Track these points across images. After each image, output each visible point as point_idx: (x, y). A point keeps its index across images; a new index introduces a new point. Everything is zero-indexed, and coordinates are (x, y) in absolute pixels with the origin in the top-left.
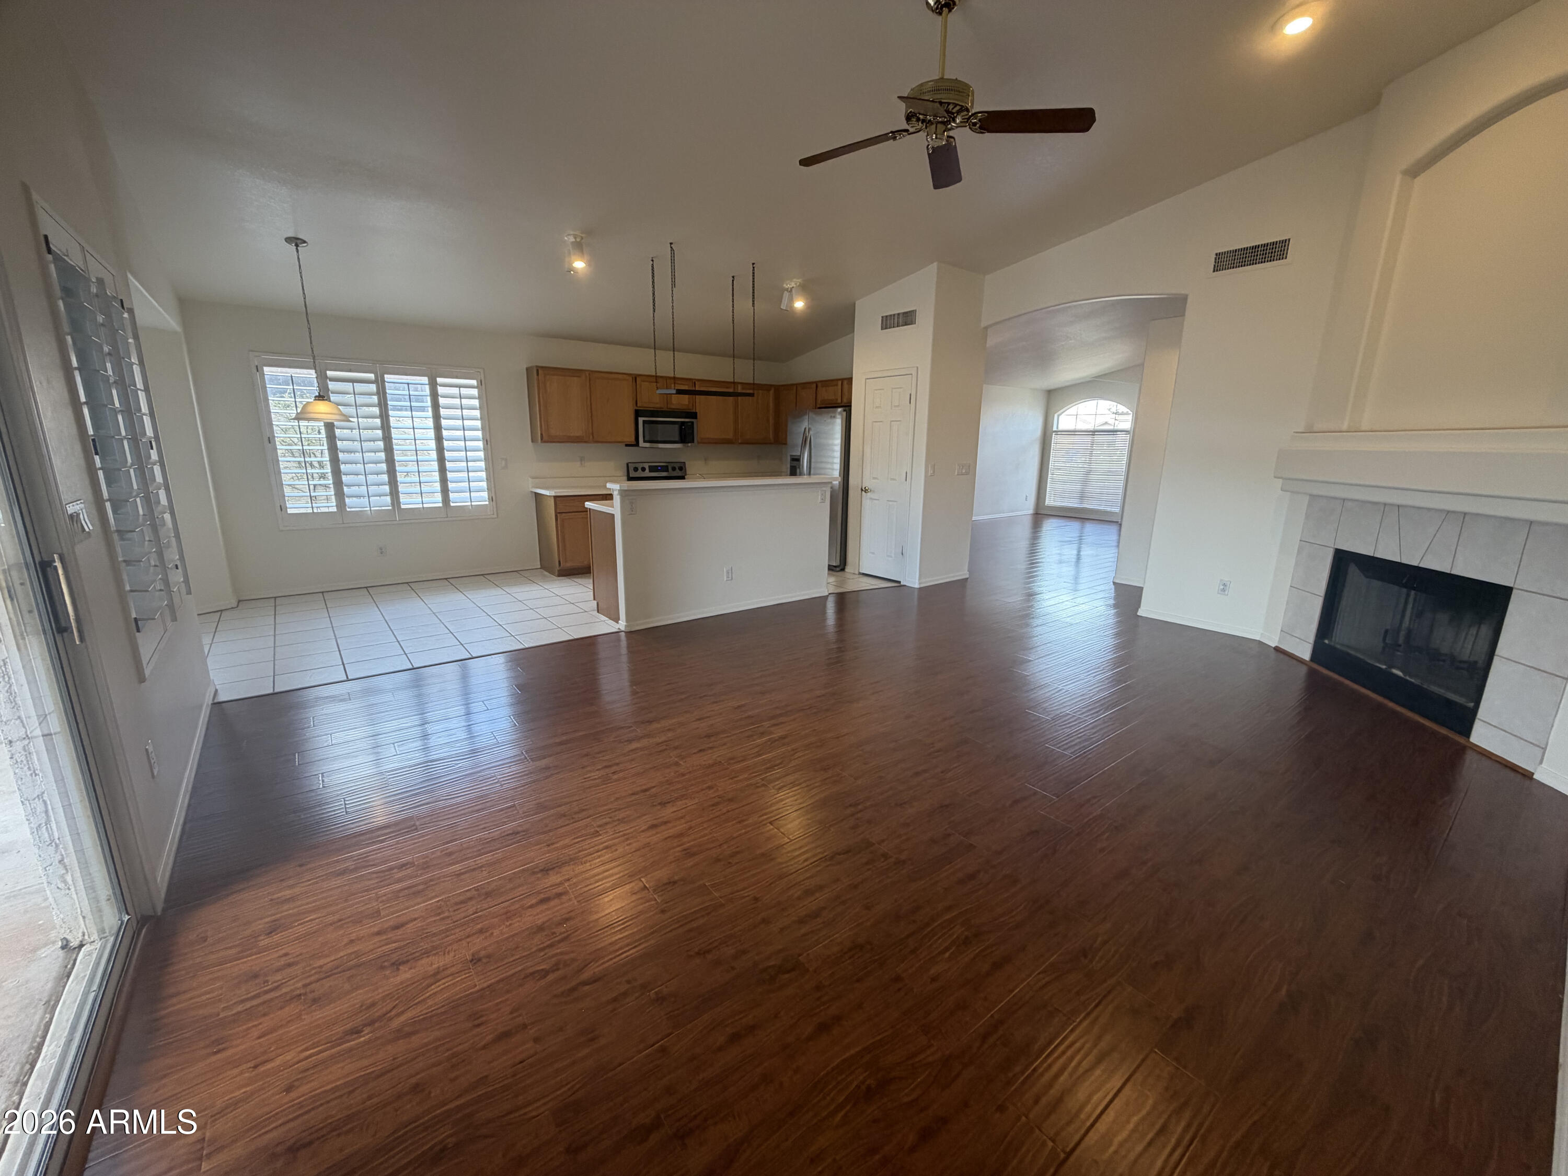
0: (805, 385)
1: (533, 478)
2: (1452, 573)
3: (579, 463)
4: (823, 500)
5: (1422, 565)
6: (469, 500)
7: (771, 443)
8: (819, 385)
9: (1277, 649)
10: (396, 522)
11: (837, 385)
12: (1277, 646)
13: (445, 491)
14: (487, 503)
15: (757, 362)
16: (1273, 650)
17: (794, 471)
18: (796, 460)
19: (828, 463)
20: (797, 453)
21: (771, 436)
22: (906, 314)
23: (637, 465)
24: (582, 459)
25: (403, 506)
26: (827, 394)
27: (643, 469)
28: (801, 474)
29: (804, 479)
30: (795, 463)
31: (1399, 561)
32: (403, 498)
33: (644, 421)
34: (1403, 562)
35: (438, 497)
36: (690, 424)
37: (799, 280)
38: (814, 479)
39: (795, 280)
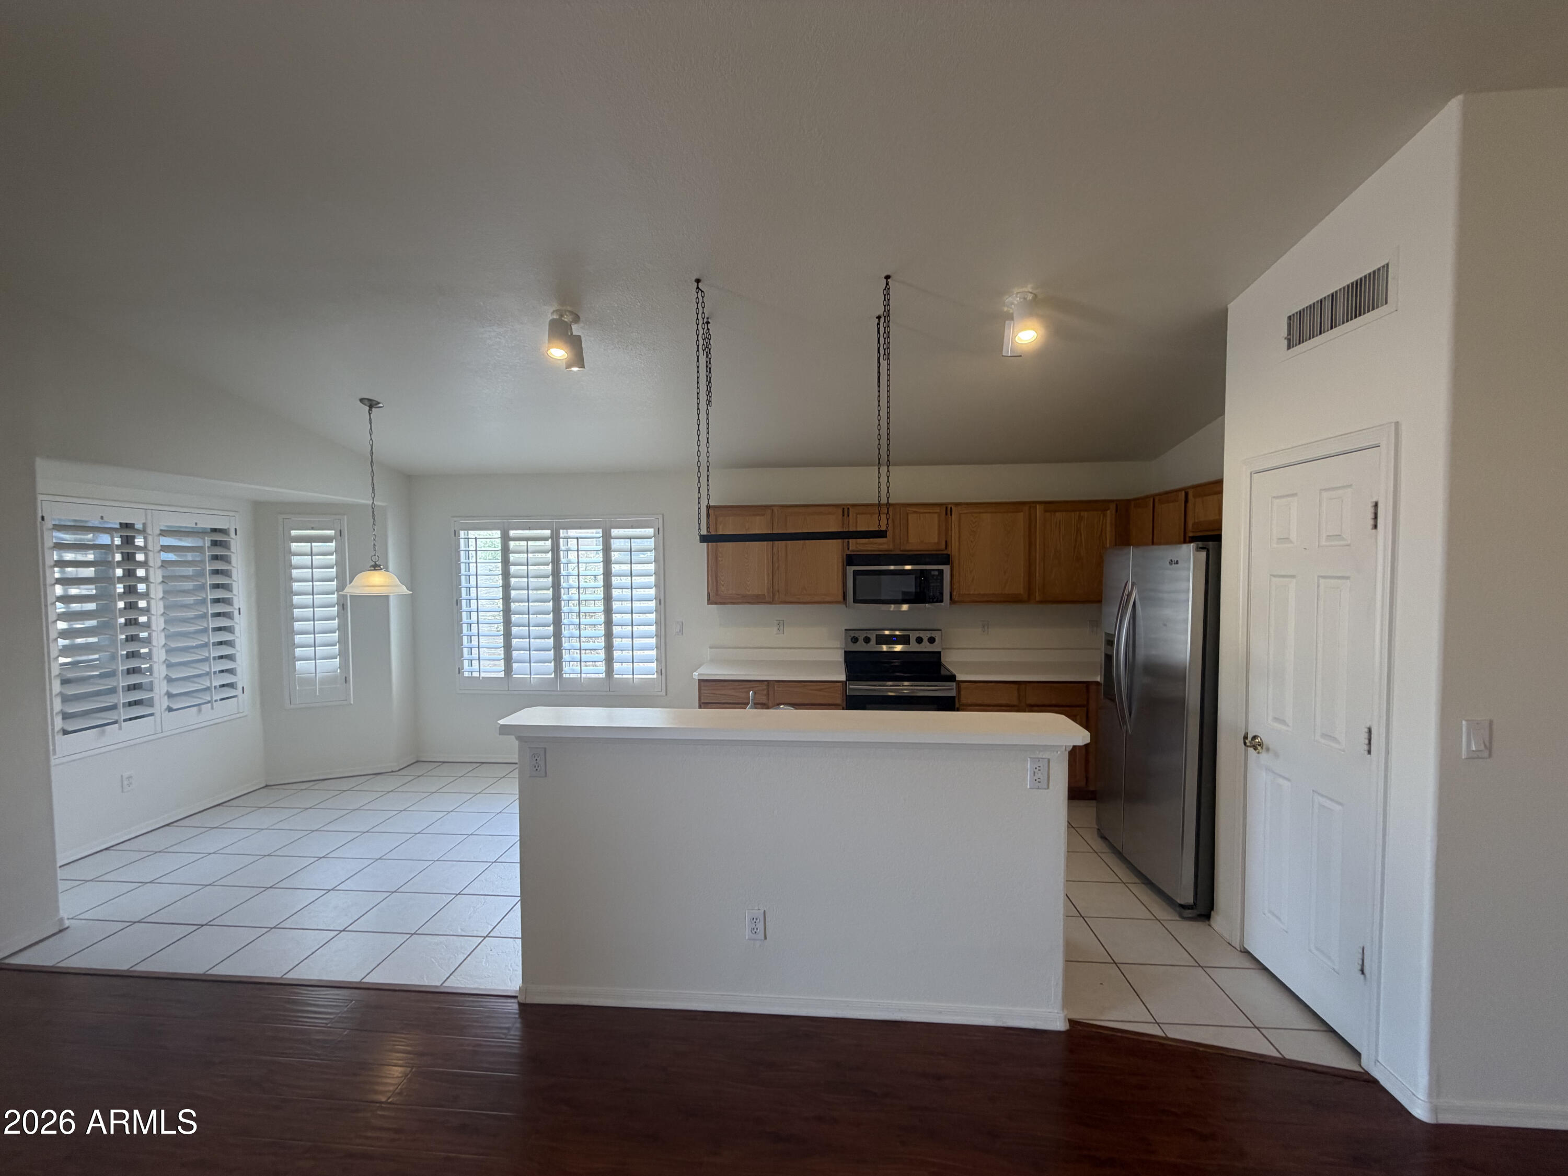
0: (1167, 496)
1: (711, 648)
3: (775, 629)
6: (632, 673)
8: (1191, 493)
10: (556, 693)
13: (609, 660)
14: (655, 676)
22: (1357, 287)
23: (857, 634)
24: (781, 624)
25: (564, 676)
26: (1204, 511)
27: (867, 640)
32: (566, 668)
33: (854, 571)
35: (602, 667)
36: (936, 573)
37: (1029, 288)
39: (1016, 290)
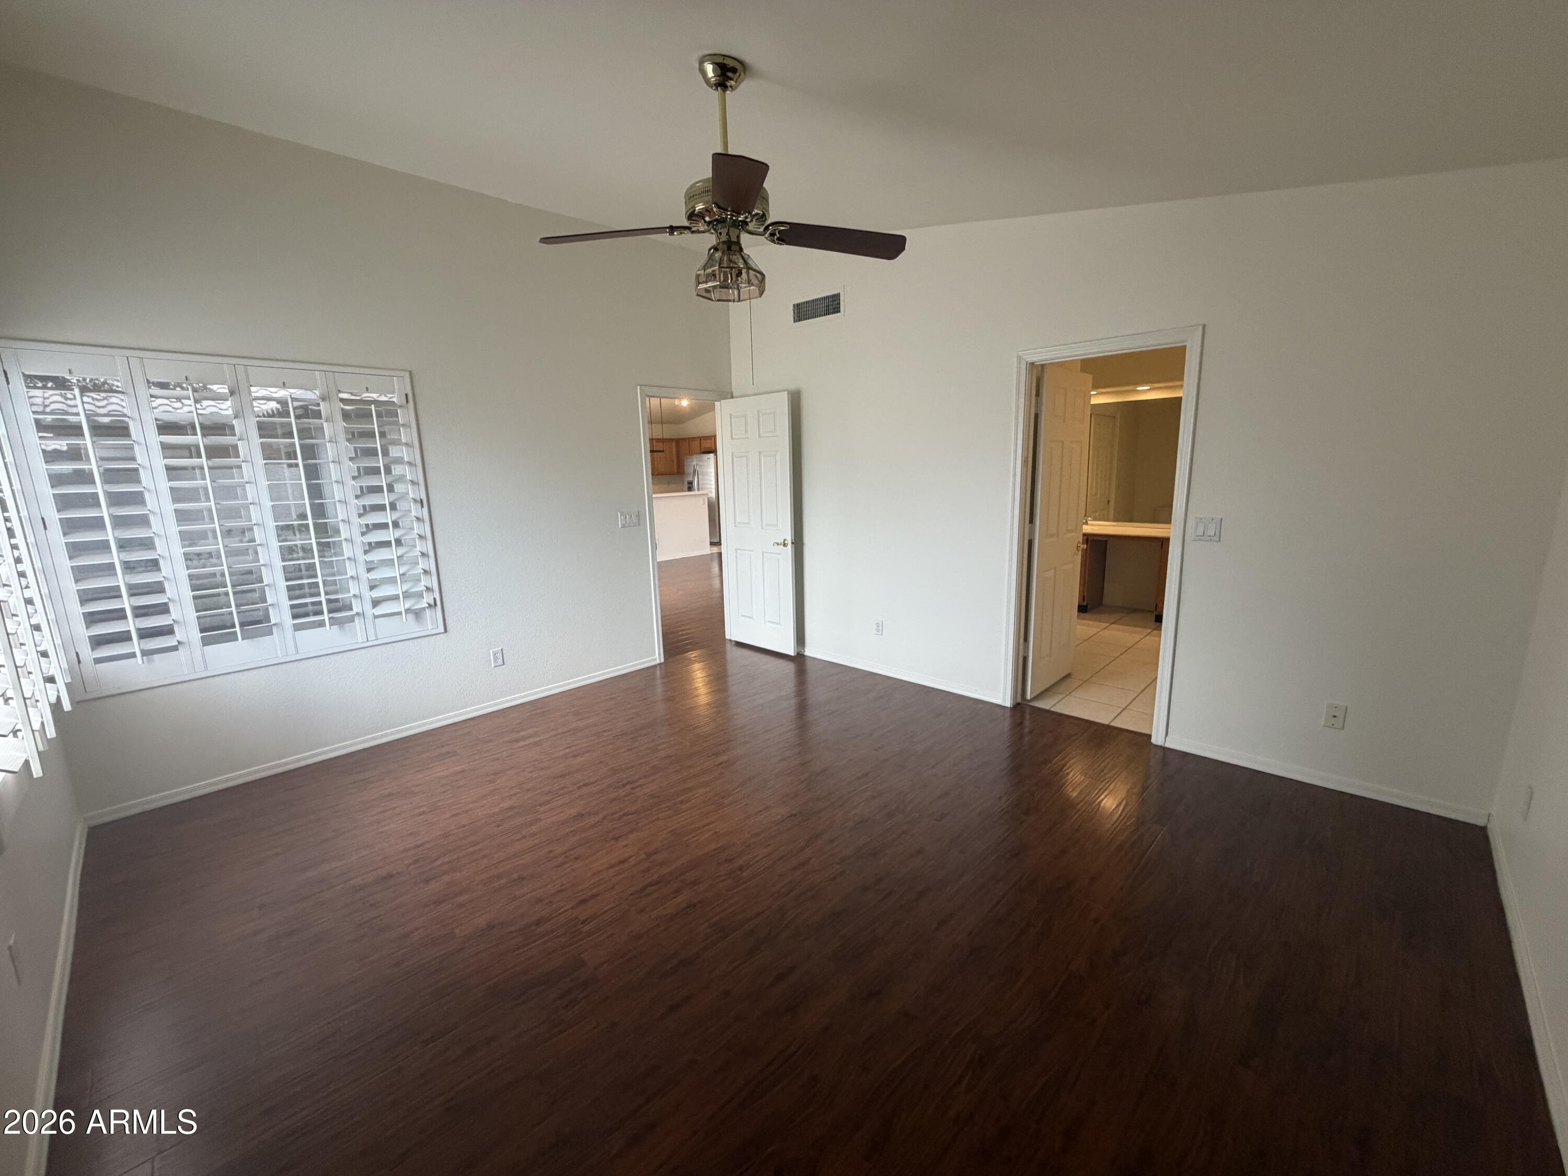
0: (694, 439)
4: (704, 503)
7: (675, 474)
8: (702, 439)
11: (711, 439)
15: (664, 425)
17: (690, 489)
18: (691, 483)
19: (708, 484)
20: (690, 479)
21: (676, 470)
26: (707, 444)
28: (694, 490)
29: (696, 492)
30: (690, 485)
38: (700, 492)
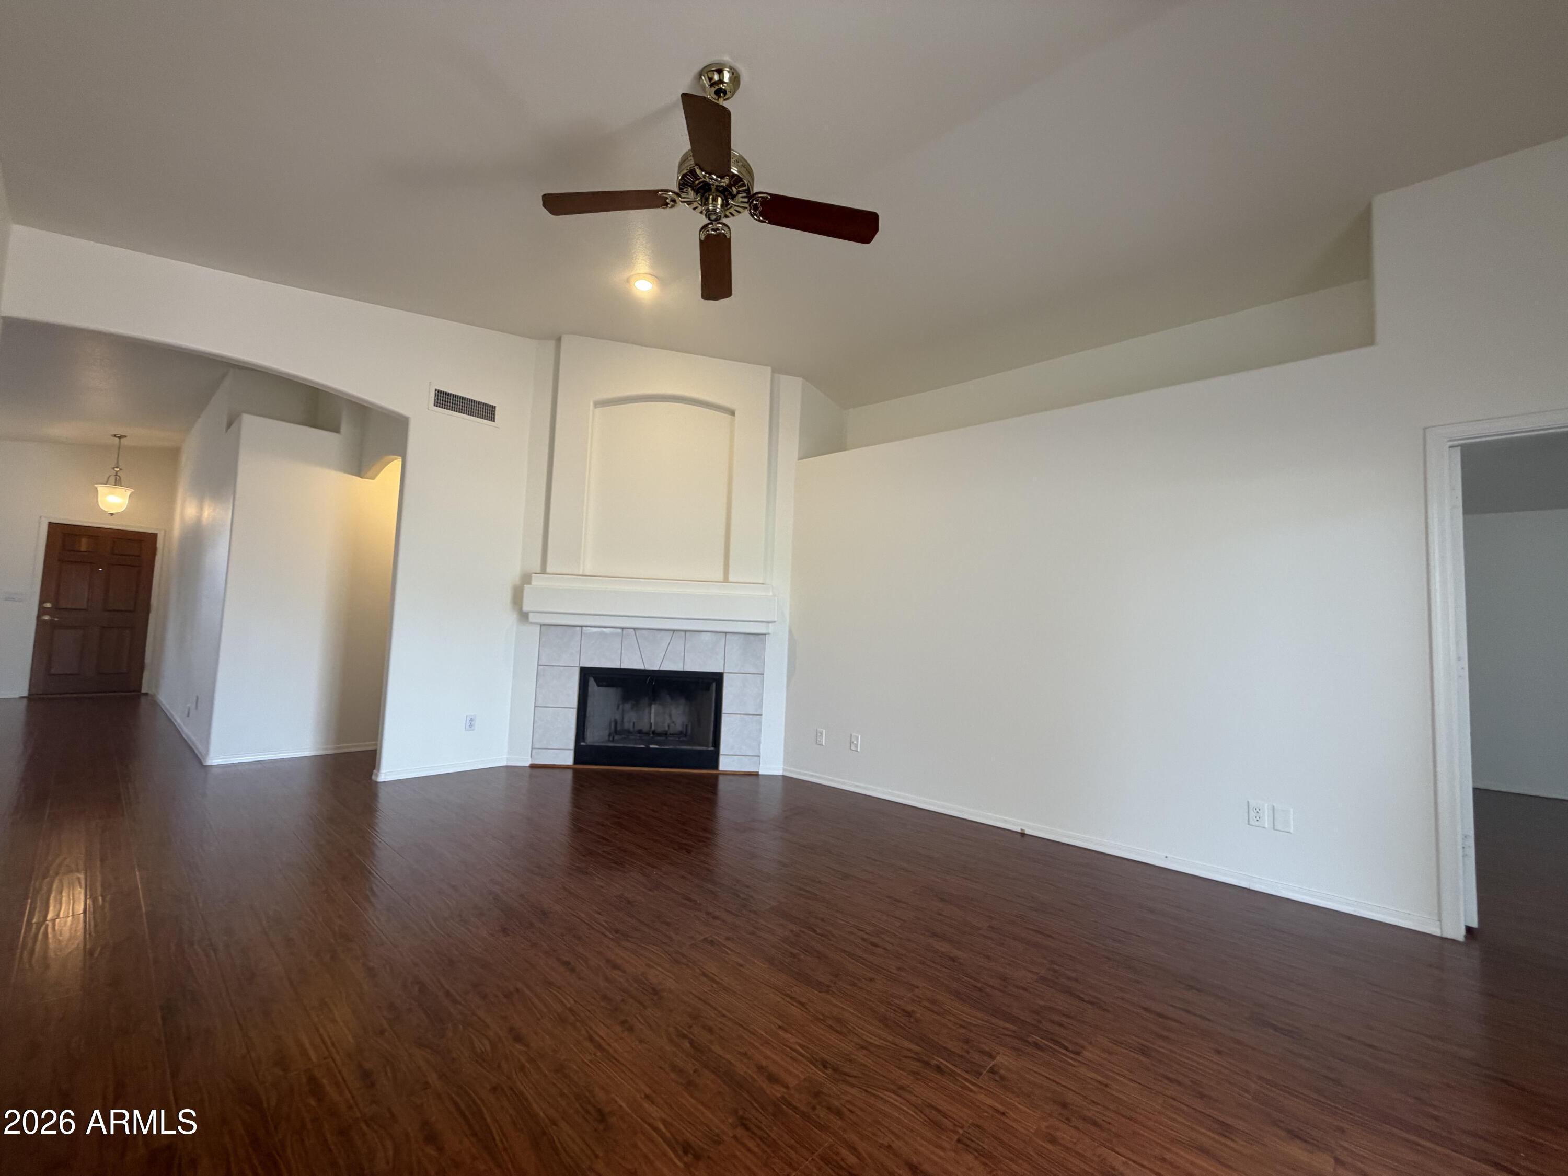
2: (685, 670)
5: (661, 669)
9: (533, 766)
12: (531, 764)
16: (529, 768)
31: (643, 668)
34: (647, 668)
